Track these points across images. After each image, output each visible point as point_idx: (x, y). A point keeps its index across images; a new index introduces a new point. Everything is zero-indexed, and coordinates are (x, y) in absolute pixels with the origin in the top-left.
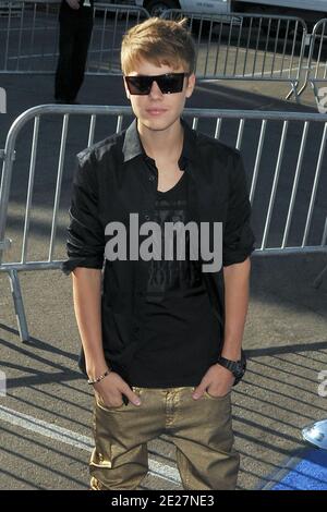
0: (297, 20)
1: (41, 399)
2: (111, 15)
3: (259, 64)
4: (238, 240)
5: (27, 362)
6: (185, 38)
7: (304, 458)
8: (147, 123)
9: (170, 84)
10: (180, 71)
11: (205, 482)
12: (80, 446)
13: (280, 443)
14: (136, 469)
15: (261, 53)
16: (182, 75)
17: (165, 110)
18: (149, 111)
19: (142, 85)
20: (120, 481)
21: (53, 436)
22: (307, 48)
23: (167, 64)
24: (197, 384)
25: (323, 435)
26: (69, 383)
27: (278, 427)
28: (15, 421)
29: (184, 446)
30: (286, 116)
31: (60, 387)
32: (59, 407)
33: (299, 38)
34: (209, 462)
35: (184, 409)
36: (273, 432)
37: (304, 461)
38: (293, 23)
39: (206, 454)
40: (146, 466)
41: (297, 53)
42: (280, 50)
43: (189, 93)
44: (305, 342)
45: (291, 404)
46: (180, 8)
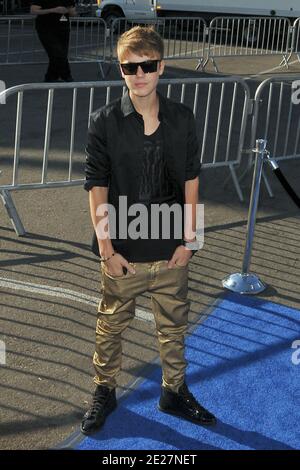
0: (199, 19)
1: (43, 272)
2: (81, 24)
3: (177, 48)
4: (192, 165)
5: (25, 248)
6: (156, 38)
7: (224, 299)
8: (136, 92)
9: (149, 67)
10: (155, 58)
11: (171, 319)
12: (80, 300)
13: (208, 290)
14: (127, 315)
15: (178, 42)
16: (156, 61)
17: (146, 84)
18: (136, 85)
19: (132, 68)
20: (117, 322)
21: (58, 295)
22: (207, 36)
23: (146, 54)
24: (170, 258)
25: (235, 283)
26: (70, 260)
27: (206, 280)
28: (17, 287)
29: (159, 298)
30: (198, 81)
31: (62, 263)
32: (62, 276)
33: (202, 31)
34: (173, 307)
35: (161, 275)
36: (203, 283)
37: (224, 301)
38: (197, 21)
39: (171, 301)
40: (134, 313)
41: (201, 40)
42: (190, 39)
43: (161, 73)
44: (220, 224)
45: (213, 264)
46: (124, 16)
